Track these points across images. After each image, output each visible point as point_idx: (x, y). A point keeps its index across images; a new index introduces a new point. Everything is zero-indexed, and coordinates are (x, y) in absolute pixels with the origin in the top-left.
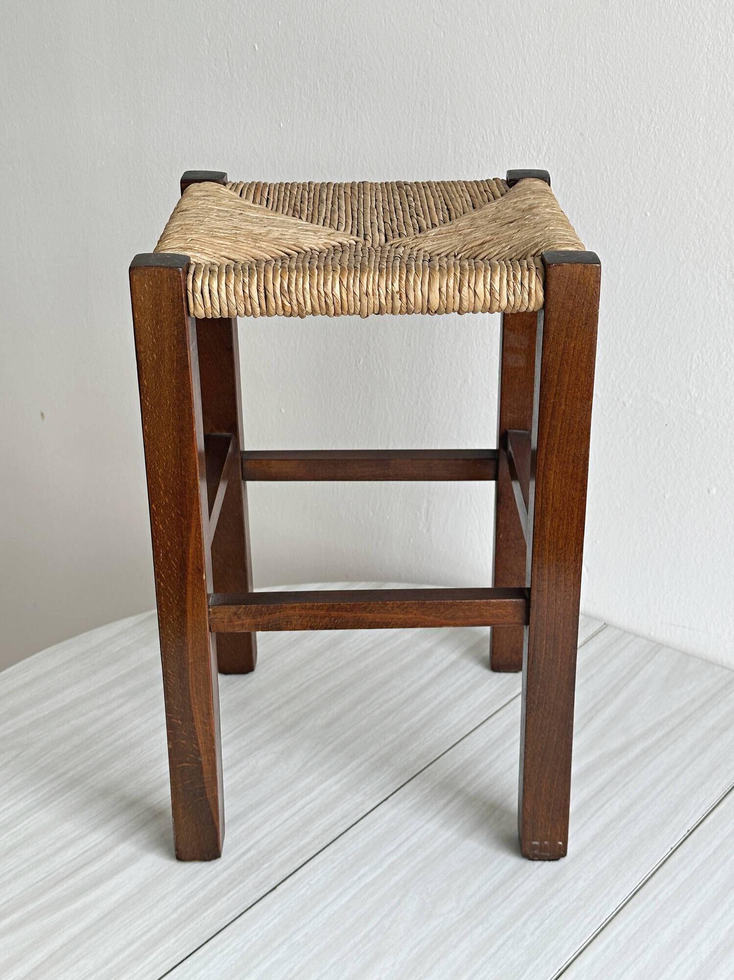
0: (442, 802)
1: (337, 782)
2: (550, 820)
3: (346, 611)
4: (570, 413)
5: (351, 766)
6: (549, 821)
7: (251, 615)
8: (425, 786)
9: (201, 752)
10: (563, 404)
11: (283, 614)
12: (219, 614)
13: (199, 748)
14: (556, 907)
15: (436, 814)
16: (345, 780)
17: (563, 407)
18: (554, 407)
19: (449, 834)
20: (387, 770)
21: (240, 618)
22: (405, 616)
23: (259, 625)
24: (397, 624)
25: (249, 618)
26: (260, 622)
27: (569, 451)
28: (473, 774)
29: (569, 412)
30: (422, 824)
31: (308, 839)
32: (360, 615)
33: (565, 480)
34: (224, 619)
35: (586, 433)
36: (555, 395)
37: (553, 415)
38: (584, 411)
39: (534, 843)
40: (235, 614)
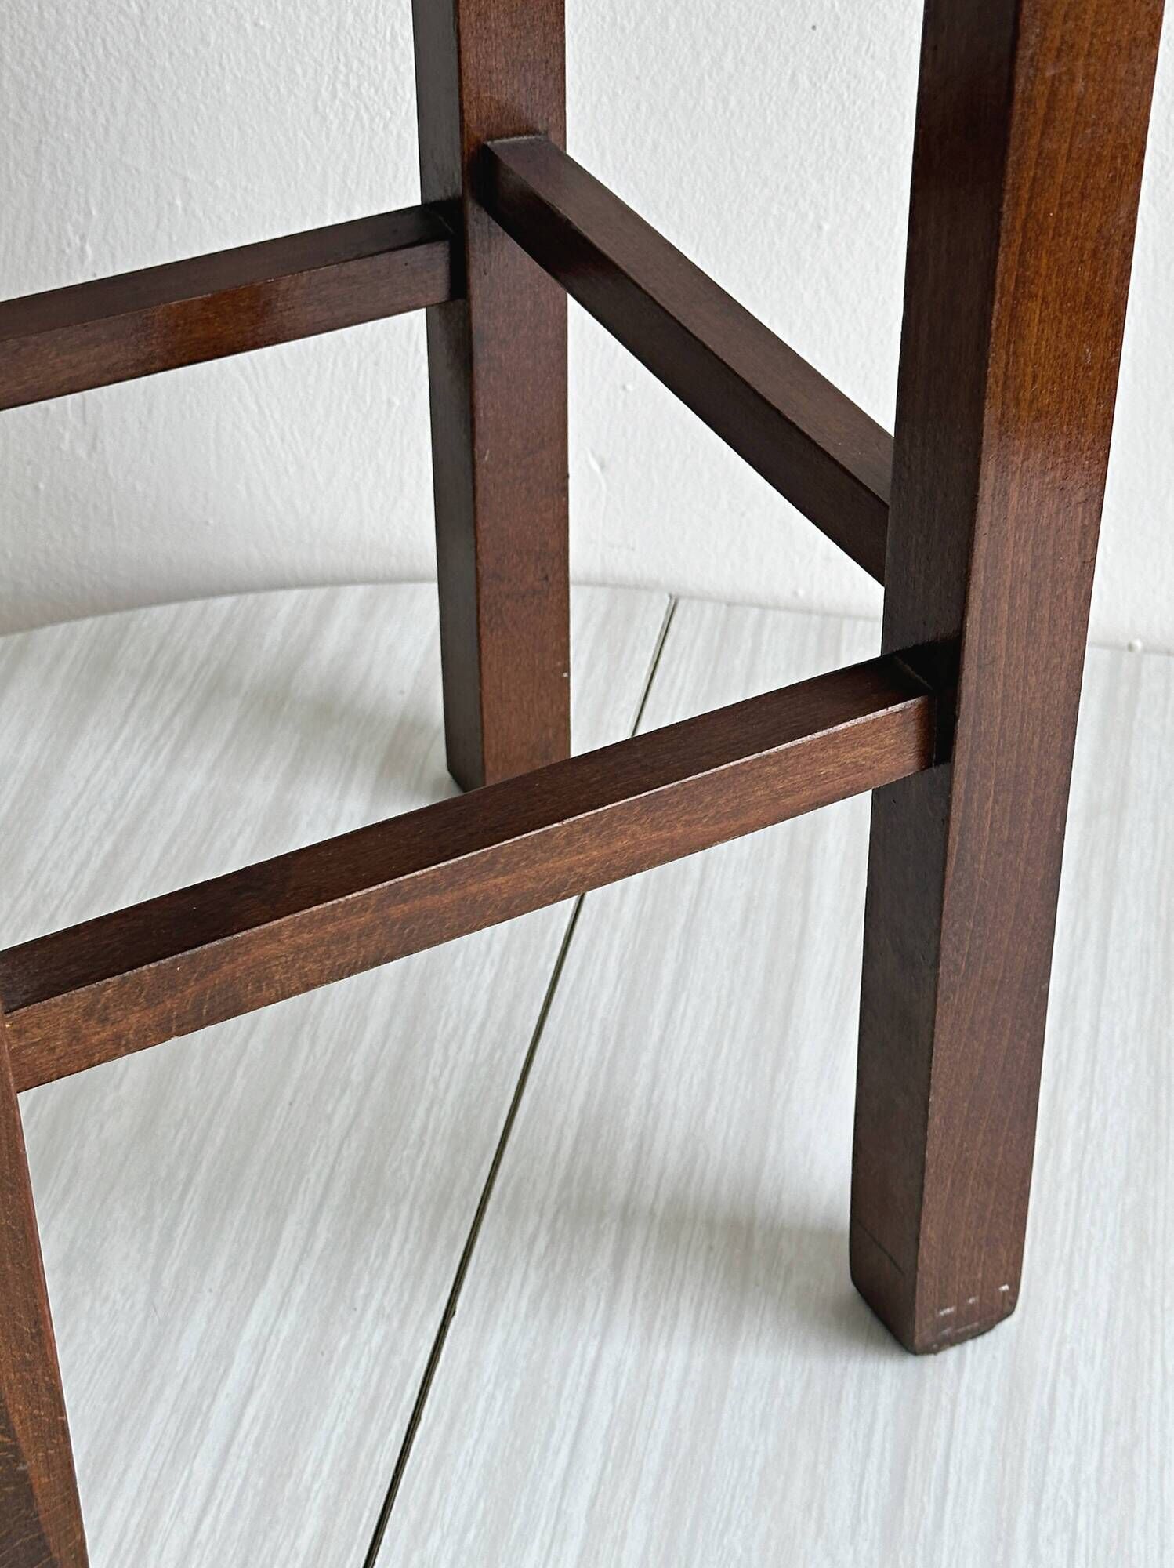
0: (603, 1264)
1: (283, 1306)
2: (983, 1242)
3: (434, 891)
4: (1098, 100)
5: (287, 1234)
6: (981, 1247)
7: (142, 1000)
8: (530, 1228)
9: (23, 1446)
10: (1080, 75)
11: (244, 963)
12: (35, 1030)
13: (16, 1440)
14: (1076, 1469)
15: (610, 1306)
16: (299, 1291)
17: (1079, 87)
18: (1053, 93)
19: (679, 1356)
20: (395, 1218)
21: (107, 1019)
22: (606, 851)
23: (170, 1020)
24: (585, 879)
25: (136, 1009)
26: (171, 1010)
27: (1086, 224)
28: (629, 1145)
29: (1095, 97)
30: (592, 1353)
31: (312, 1524)
32: (474, 889)
33: (1070, 317)
34: (55, 1039)
35: (1134, 155)
36: (1059, 50)
37: (1048, 121)
38: (1134, 85)
39: (942, 1313)
40: (88, 1013)
